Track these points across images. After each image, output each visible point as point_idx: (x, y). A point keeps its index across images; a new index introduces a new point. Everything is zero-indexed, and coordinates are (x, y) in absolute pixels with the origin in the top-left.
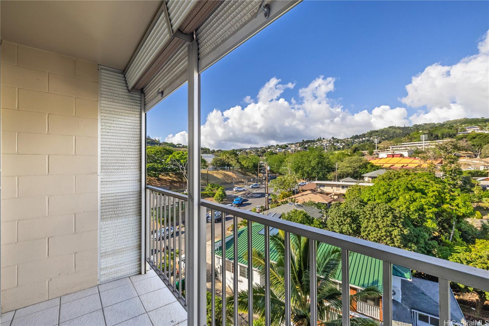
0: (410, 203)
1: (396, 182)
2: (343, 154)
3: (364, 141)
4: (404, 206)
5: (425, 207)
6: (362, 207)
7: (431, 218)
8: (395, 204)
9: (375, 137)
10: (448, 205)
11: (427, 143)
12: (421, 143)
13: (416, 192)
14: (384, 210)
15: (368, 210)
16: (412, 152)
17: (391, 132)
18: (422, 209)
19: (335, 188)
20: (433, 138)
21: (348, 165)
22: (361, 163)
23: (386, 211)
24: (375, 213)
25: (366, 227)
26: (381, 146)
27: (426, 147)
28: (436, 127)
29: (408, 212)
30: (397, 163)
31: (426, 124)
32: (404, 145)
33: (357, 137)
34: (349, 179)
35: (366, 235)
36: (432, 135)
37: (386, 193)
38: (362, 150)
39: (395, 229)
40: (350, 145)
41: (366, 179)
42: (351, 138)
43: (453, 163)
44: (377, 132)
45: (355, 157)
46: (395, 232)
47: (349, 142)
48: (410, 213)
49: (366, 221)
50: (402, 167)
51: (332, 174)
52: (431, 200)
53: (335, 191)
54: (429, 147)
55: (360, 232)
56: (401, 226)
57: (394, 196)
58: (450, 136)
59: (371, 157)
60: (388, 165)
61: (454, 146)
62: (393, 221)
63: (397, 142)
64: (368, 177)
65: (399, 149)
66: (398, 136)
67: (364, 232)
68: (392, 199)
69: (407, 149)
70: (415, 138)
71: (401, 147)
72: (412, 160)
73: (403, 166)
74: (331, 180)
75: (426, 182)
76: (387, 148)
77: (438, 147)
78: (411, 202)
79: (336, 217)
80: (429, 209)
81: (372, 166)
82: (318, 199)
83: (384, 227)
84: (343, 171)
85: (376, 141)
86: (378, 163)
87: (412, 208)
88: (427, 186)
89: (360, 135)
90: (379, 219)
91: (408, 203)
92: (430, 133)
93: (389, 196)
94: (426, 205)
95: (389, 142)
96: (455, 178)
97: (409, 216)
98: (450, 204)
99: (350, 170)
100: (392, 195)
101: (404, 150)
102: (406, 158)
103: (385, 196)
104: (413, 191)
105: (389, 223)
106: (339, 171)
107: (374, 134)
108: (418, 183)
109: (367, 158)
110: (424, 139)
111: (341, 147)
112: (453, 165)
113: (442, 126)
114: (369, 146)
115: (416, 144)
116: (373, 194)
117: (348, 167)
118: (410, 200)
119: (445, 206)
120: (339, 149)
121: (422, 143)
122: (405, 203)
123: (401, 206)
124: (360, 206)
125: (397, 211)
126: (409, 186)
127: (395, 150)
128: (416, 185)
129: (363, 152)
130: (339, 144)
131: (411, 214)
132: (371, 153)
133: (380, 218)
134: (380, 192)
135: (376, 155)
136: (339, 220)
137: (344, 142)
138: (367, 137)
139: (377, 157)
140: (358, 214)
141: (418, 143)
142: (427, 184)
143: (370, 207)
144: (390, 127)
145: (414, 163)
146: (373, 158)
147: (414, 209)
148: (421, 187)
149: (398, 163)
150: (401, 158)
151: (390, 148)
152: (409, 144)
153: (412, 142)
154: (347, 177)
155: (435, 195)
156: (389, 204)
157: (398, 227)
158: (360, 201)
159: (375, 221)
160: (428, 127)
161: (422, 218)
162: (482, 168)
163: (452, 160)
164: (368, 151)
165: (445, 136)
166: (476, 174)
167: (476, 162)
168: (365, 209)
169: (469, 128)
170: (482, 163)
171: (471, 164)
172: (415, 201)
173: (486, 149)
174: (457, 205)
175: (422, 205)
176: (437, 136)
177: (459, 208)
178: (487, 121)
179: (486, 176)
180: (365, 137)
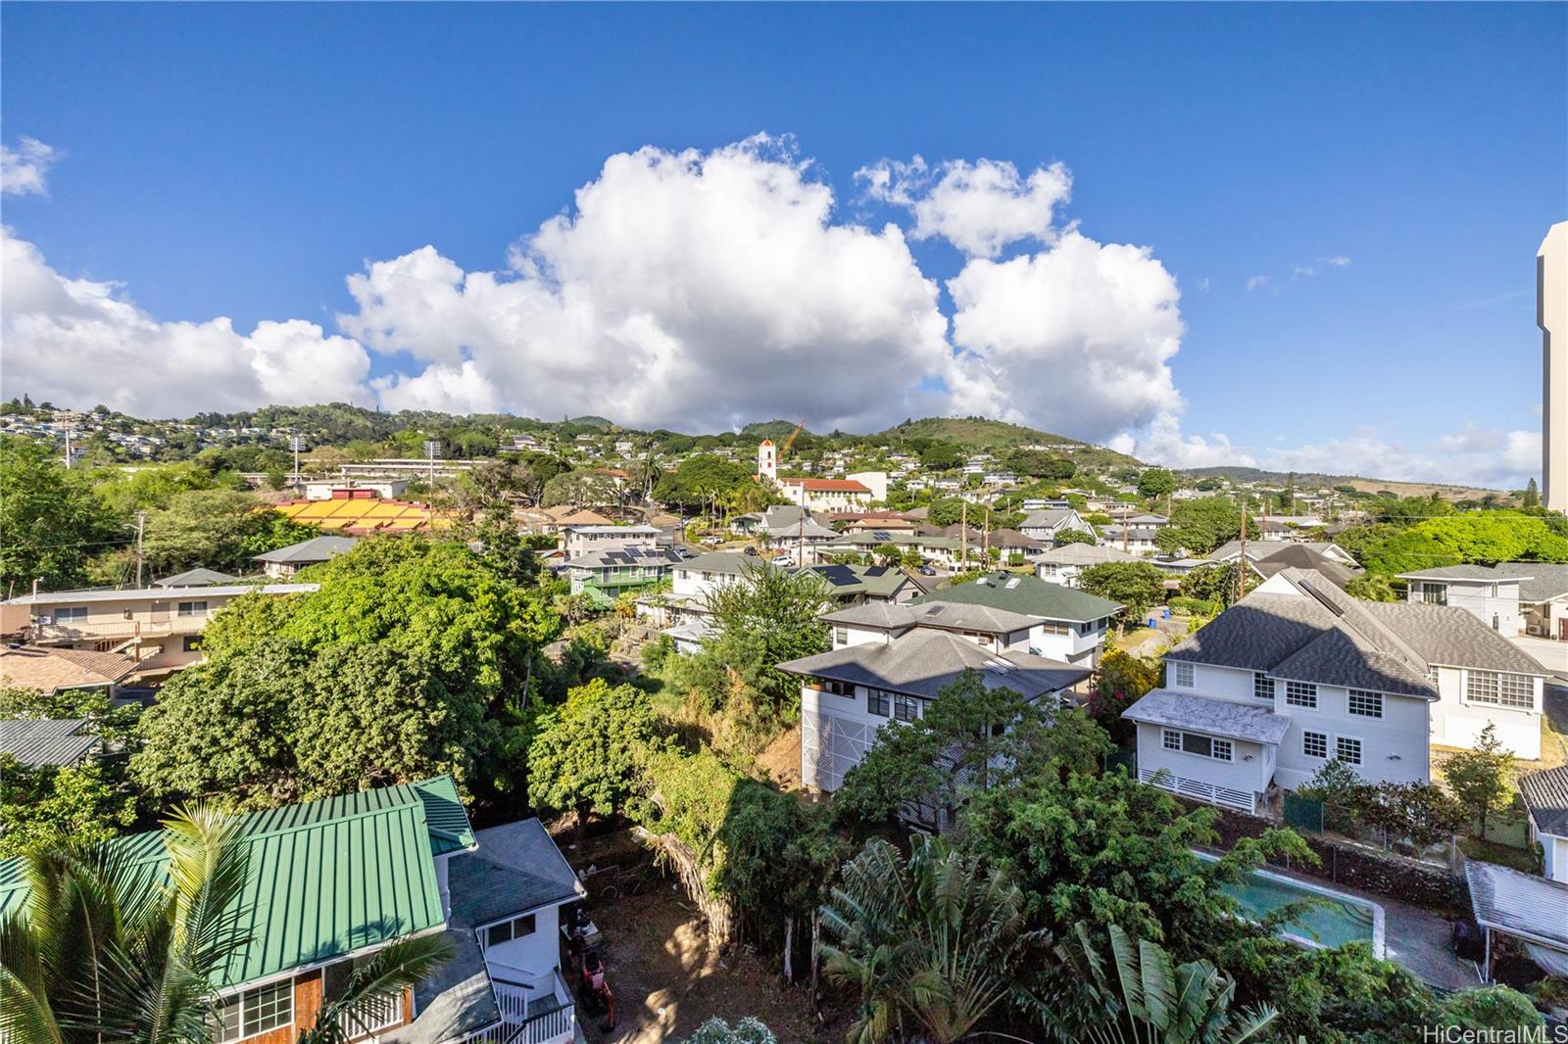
0: (441, 632)
1: (394, 575)
2: (166, 478)
3: (245, 439)
4: (427, 643)
5: (476, 634)
7: (489, 662)
8: (400, 639)
9: (288, 430)
10: (519, 621)
11: (439, 464)
12: (423, 464)
13: (451, 596)
14: (373, 666)
15: (320, 677)
16: (401, 486)
17: (340, 420)
18: (468, 642)
19: (143, 618)
20: (450, 454)
21: (193, 523)
22: (248, 516)
23: (378, 668)
24: (347, 681)
25: (316, 736)
26: (313, 460)
27: (437, 475)
28: (455, 425)
29: (437, 657)
30: (363, 517)
31: (430, 414)
32: (379, 463)
33: (216, 421)
34: (200, 574)
35: (315, 762)
36: (448, 445)
37: (371, 610)
38: (243, 470)
39: (411, 716)
40: (190, 449)
41: (273, 571)
42: (192, 422)
43: (503, 519)
44: (293, 413)
45: (221, 493)
46: (410, 726)
47: (181, 435)
48: (441, 658)
49: (313, 714)
50: (377, 527)
51: (113, 561)
52: (487, 613)
53: (144, 629)
54: (443, 475)
55: (294, 759)
56: (422, 703)
57: (396, 616)
58: (486, 453)
60: (337, 524)
61: (504, 476)
62: (401, 693)
63: (361, 454)
64: (281, 564)
65: (366, 474)
66: (360, 435)
67: (305, 755)
68: (392, 625)
69: (389, 477)
70: (410, 448)
71: (373, 469)
72: (402, 508)
73: (381, 525)
74: (109, 585)
75: (465, 568)
76: (331, 470)
77: (474, 478)
78: (442, 628)
79: (189, 732)
80: (484, 638)
81: (290, 526)
83: (375, 719)
84: (167, 544)
85: (296, 442)
86: (301, 515)
87: (446, 646)
88: (469, 578)
89: (231, 418)
90: (360, 698)
93: (380, 618)
94: (477, 629)
95: (337, 451)
97: (438, 667)
98: (522, 619)
99: (201, 542)
100: (391, 614)
101: (380, 478)
102: (387, 502)
103: (369, 620)
104: (444, 595)
105: (390, 701)
106: (148, 544)
107: (283, 420)
108: (453, 571)
109: (264, 496)
110: (431, 455)
111: (146, 450)
112: (503, 524)
113: (467, 424)
114: (270, 458)
115: (412, 464)
116: (329, 619)
117: (192, 529)
118: (442, 623)
119: (513, 625)
120: (136, 457)
121: (428, 464)
122: (428, 632)
123: (419, 642)
124: (292, 667)
125: (411, 660)
126: (434, 582)
127: (356, 477)
129: (247, 476)
130: (133, 439)
131: (443, 662)
132: (278, 483)
133: (364, 692)
134: (354, 611)
135: (296, 491)
136: (202, 738)
137: (160, 434)
138: (256, 426)
139: (301, 497)
140: (284, 696)
141: (418, 464)
142: (470, 572)
143: (327, 666)
144: (337, 406)
145: (408, 517)
146: (285, 499)
147: (452, 644)
148: (459, 583)
149: (364, 514)
150: (375, 502)
151: (339, 471)
152: (393, 463)
153: (401, 457)
154: (187, 566)
156: (383, 642)
157: (415, 707)
158: (293, 651)
159: (346, 707)
160: (436, 423)
161: (470, 665)
162: (545, 531)
163: (501, 511)
164: (265, 475)
165: (476, 451)
166: (542, 543)
167: (533, 515)
168: (310, 677)
169: (518, 439)
170: (544, 518)
171: (526, 520)
172: (451, 621)
173: (552, 489)
174: (533, 618)
175: (468, 633)
176: (460, 449)
177: (536, 623)
178: (545, 427)
179: (554, 546)
180: (250, 426)
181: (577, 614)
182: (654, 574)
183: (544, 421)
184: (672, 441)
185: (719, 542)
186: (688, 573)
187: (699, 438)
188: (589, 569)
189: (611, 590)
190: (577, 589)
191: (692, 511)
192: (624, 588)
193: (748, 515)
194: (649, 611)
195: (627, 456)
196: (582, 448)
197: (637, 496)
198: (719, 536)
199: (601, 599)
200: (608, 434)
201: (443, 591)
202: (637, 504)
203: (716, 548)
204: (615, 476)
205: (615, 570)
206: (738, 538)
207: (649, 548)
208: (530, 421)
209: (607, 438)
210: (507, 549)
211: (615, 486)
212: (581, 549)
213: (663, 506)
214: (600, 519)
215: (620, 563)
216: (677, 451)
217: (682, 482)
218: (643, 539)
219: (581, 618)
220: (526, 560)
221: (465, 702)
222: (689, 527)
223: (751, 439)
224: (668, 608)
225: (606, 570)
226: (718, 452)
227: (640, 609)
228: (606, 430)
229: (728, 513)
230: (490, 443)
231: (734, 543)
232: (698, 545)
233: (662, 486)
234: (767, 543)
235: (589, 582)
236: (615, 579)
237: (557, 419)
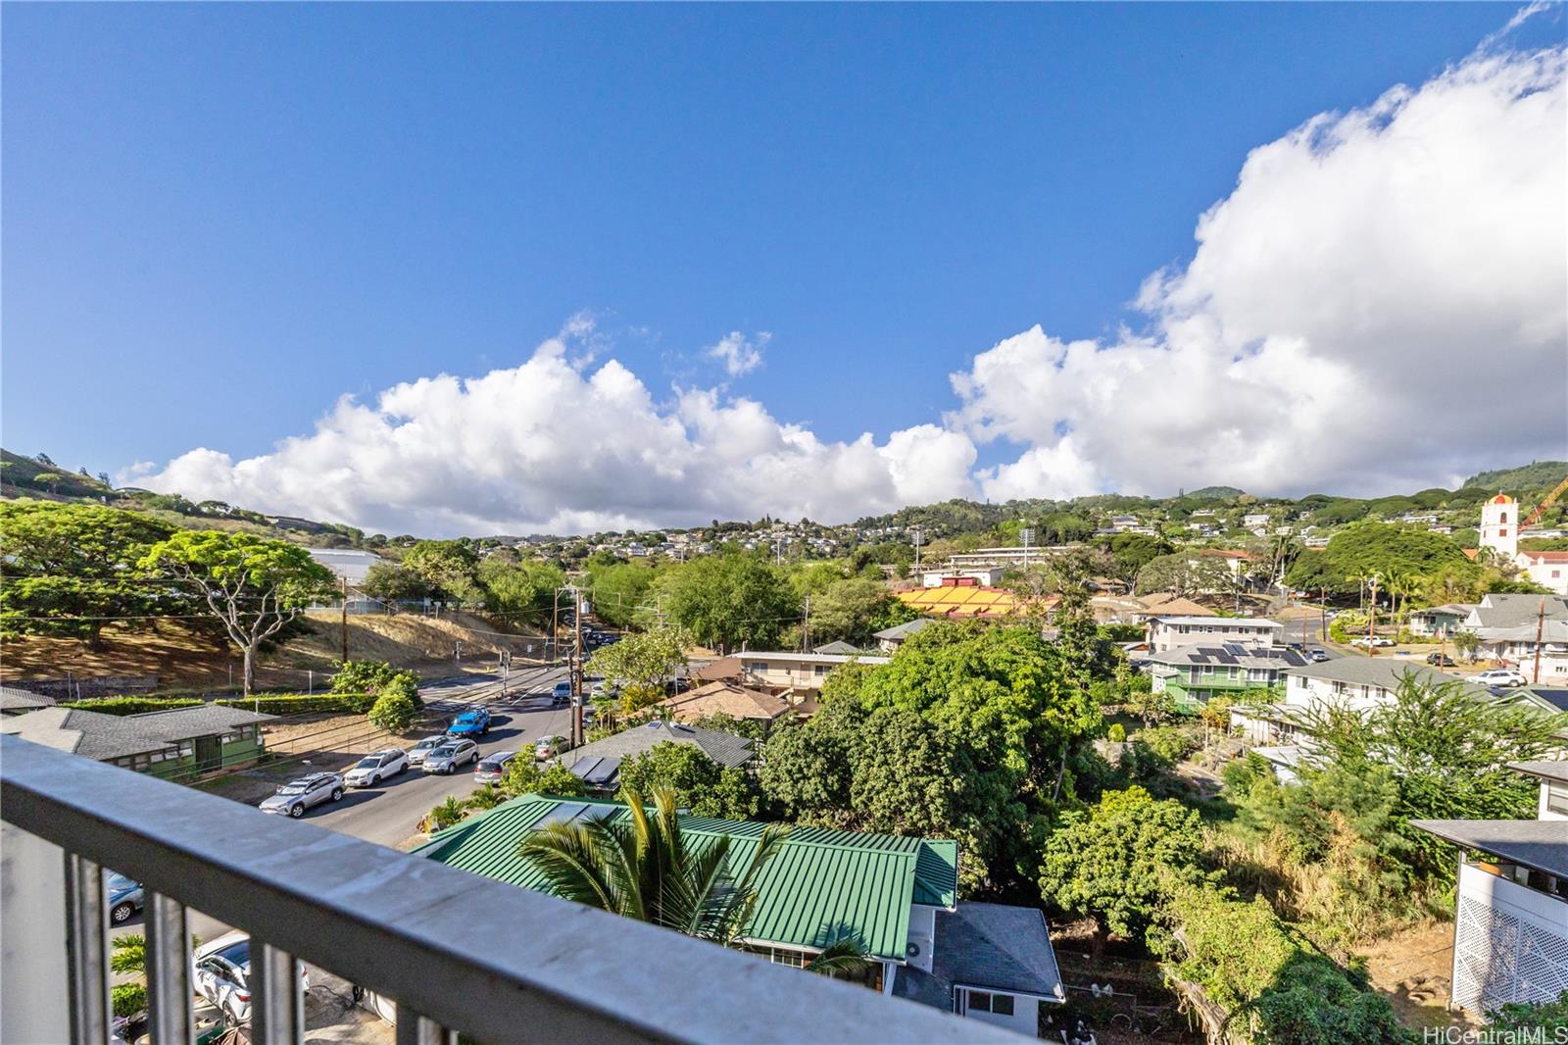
0: (972, 710)
1: (945, 654)
2: (828, 570)
3: (889, 537)
4: (959, 719)
5: (1005, 717)
6: (858, 724)
7: (1016, 746)
8: (937, 714)
9: (917, 526)
10: (1055, 711)
11: (1034, 551)
12: (1019, 552)
13: (989, 679)
14: (908, 731)
15: (870, 732)
16: (998, 574)
17: (957, 515)
18: (997, 723)
19: (796, 673)
20: (1046, 540)
21: (839, 605)
22: (874, 601)
23: (913, 733)
24: (888, 739)
25: (865, 781)
26: (929, 552)
27: (1031, 562)
28: (1056, 511)
29: (968, 733)
31: (1034, 502)
32: (982, 553)
33: (871, 523)
34: (840, 645)
35: (863, 802)
36: (1044, 532)
37: (919, 684)
38: (882, 563)
39: (934, 781)
40: (853, 547)
41: (885, 646)
42: (856, 526)
43: (1079, 607)
44: (922, 512)
45: (859, 582)
46: (933, 789)
47: (849, 536)
48: (972, 734)
49: (863, 763)
50: (975, 612)
51: (794, 632)
52: (1020, 699)
53: (797, 682)
54: (1038, 562)
55: (849, 796)
56: (947, 771)
57: (938, 691)
58: (1083, 537)
59: (901, 583)
60: (943, 609)
61: (1082, 561)
62: (929, 759)
63: (968, 545)
64: (890, 640)
65: (970, 563)
66: (972, 528)
67: (859, 794)
68: (935, 699)
69: (988, 566)
70: (1009, 537)
71: (976, 559)
72: (998, 595)
73: (979, 610)
74: (790, 649)
75: (1014, 653)
76: (943, 561)
77: (1051, 565)
78: (974, 707)
79: (787, 759)
80: (1013, 722)
81: (903, 609)
82: (744, 706)
83: (906, 776)
84: (824, 621)
85: (917, 537)
86: (917, 600)
87: (976, 724)
88: (1014, 662)
89: (880, 520)
90: (896, 756)
91: (967, 709)
92: (1040, 526)
93: (926, 691)
94: (1006, 712)
95: (948, 544)
96: (1081, 643)
97: (968, 744)
98: (1060, 709)
99: (843, 620)
100: (934, 688)
101: (982, 566)
102: (985, 589)
103: (917, 692)
104: (982, 678)
105: (918, 764)
106: (813, 621)
107: (914, 519)
108: (996, 656)
109: (893, 585)
110: (1026, 542)
111: (828, 549)
112: (1079, 611)
113: (1068, 508)
114: (900, 551)
115: (1010, 552)
116: (888, 687)
117: (838, 610)
118: (973, 702)
119: (1049, 713)
120: (822, 555)
121: (1024, 551)
122: (962, 708)
123: (952, 717)
124: (851, 721)
125: (941, 731)
126: (975, 663)
127: (962, 567)
128: (990, 662)
129: (884, 567)
130: (821, 542)
131: (973, 739)
132: (904, 573)
133: (899, 751)
134: (906, 683)
135: (916, 578)
136: (793, 765)
137: (836, 537)
138: (896, 525)
139: (919, 585)
140: (846, 744)
141: (1016, 552)
142: (1015, 657)
143: (876, 725)
144: (955, 502)
145: (1000, 603)
146: (908, 587)
147: (980, 724)
148: (1001, 667)
150: (974, 589)
151: (950, 561)
152: (993, 552)
153: (1001, 546)
154: (835, 639)
155: (1029, 687)
156: (925, 714)
157: (940, 773)
158: (853, 709)
159: (885, 762)
160: (1039, 510)
161: (998, 747)
162: (1135, 620)
163: (1077, 598)
164: (895, 566)
165: (1069, 536)
166: (1124, 634)
167: (1126, 604)
168: (863, 731)
169: (1118, 520)
170: (1138, 607)
171: (1117, 609)
172: (983, 702)
173: (1147, 575)
174: (1073, 710)
175: (998, 714)
176: (1056, 535)
177: (1075, 715)
178: (1153, 505)
179: (1141, 638)
180: (892, 526)
181: (1154, 715)
182: (1262, 680)
183: (1154, 498)
184: (1331, 509)
185: (1384, 645)
186: (1310, 681)
187: (1378, 501)
188: (1173, 666)
189: (1201, 693)
190: (1158, 687)
191: (1347, 600)
192: (1217, 692)
193: (1445, 608)
194: (1247, 723)
195: (1261, 533)
196: (1195, 526)
197: (1262, 581)
198: (1386, 636)
199: (1185, 701)
200: (1235, 506)
201: (983, 673)
202: (1261, 590)
203: (1376, 653)
204: (1232, 557)
205: (1208, 669)
206: (1419, 640)
207: (1262, 646)
208: (1138, 499)
209: (1233, 511)
210: (1082, 639)
211: (1229, 569)
212: (1168, 643)
213: (1302, 594)
214: (1202, 609)
215: (1215, 661)
216: (1339, 521)
217: (1332, 562)
218: (1253, 635)
219: (1162, 721)
220: (1103, 651)
221: (990, 781)
222: (1335, 623)
223: (1473, 496)
224: (1274, 722)
225: (1195, 669)
226: (1409, 519)
227: (1235, 720)
228: (1232, 501)
229: (1403, 603)
230: (1085, 526)
231: (1413, 647)
232: (1346, 646)
233: (1299, 568)
234: (1474, 650)
235: (1173, 681)
236: (1206, 680)
237: (1169, 494)
